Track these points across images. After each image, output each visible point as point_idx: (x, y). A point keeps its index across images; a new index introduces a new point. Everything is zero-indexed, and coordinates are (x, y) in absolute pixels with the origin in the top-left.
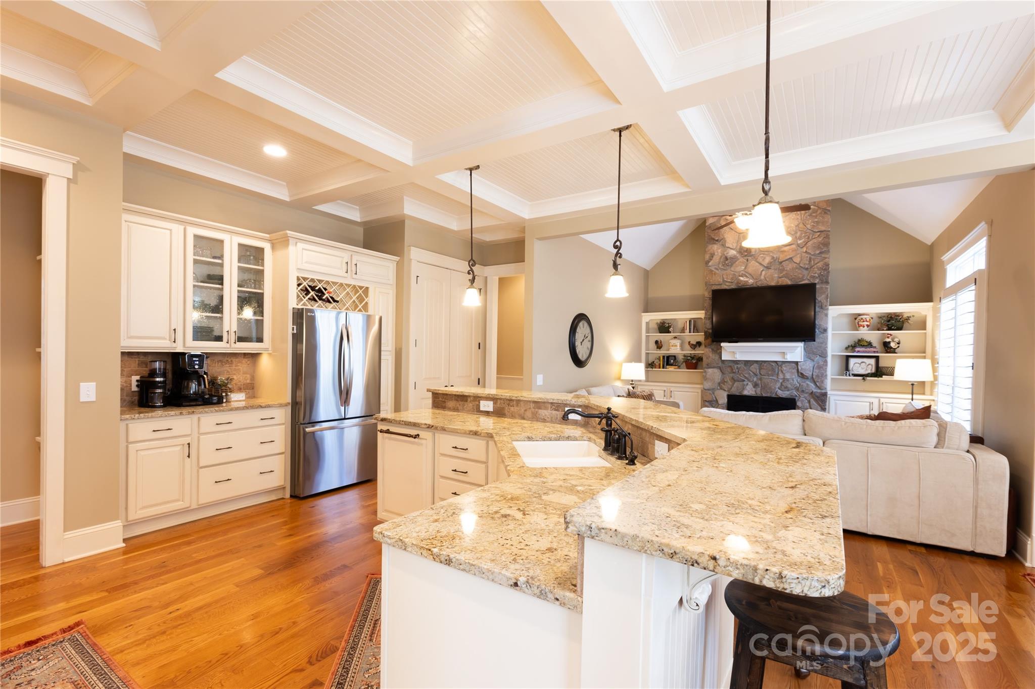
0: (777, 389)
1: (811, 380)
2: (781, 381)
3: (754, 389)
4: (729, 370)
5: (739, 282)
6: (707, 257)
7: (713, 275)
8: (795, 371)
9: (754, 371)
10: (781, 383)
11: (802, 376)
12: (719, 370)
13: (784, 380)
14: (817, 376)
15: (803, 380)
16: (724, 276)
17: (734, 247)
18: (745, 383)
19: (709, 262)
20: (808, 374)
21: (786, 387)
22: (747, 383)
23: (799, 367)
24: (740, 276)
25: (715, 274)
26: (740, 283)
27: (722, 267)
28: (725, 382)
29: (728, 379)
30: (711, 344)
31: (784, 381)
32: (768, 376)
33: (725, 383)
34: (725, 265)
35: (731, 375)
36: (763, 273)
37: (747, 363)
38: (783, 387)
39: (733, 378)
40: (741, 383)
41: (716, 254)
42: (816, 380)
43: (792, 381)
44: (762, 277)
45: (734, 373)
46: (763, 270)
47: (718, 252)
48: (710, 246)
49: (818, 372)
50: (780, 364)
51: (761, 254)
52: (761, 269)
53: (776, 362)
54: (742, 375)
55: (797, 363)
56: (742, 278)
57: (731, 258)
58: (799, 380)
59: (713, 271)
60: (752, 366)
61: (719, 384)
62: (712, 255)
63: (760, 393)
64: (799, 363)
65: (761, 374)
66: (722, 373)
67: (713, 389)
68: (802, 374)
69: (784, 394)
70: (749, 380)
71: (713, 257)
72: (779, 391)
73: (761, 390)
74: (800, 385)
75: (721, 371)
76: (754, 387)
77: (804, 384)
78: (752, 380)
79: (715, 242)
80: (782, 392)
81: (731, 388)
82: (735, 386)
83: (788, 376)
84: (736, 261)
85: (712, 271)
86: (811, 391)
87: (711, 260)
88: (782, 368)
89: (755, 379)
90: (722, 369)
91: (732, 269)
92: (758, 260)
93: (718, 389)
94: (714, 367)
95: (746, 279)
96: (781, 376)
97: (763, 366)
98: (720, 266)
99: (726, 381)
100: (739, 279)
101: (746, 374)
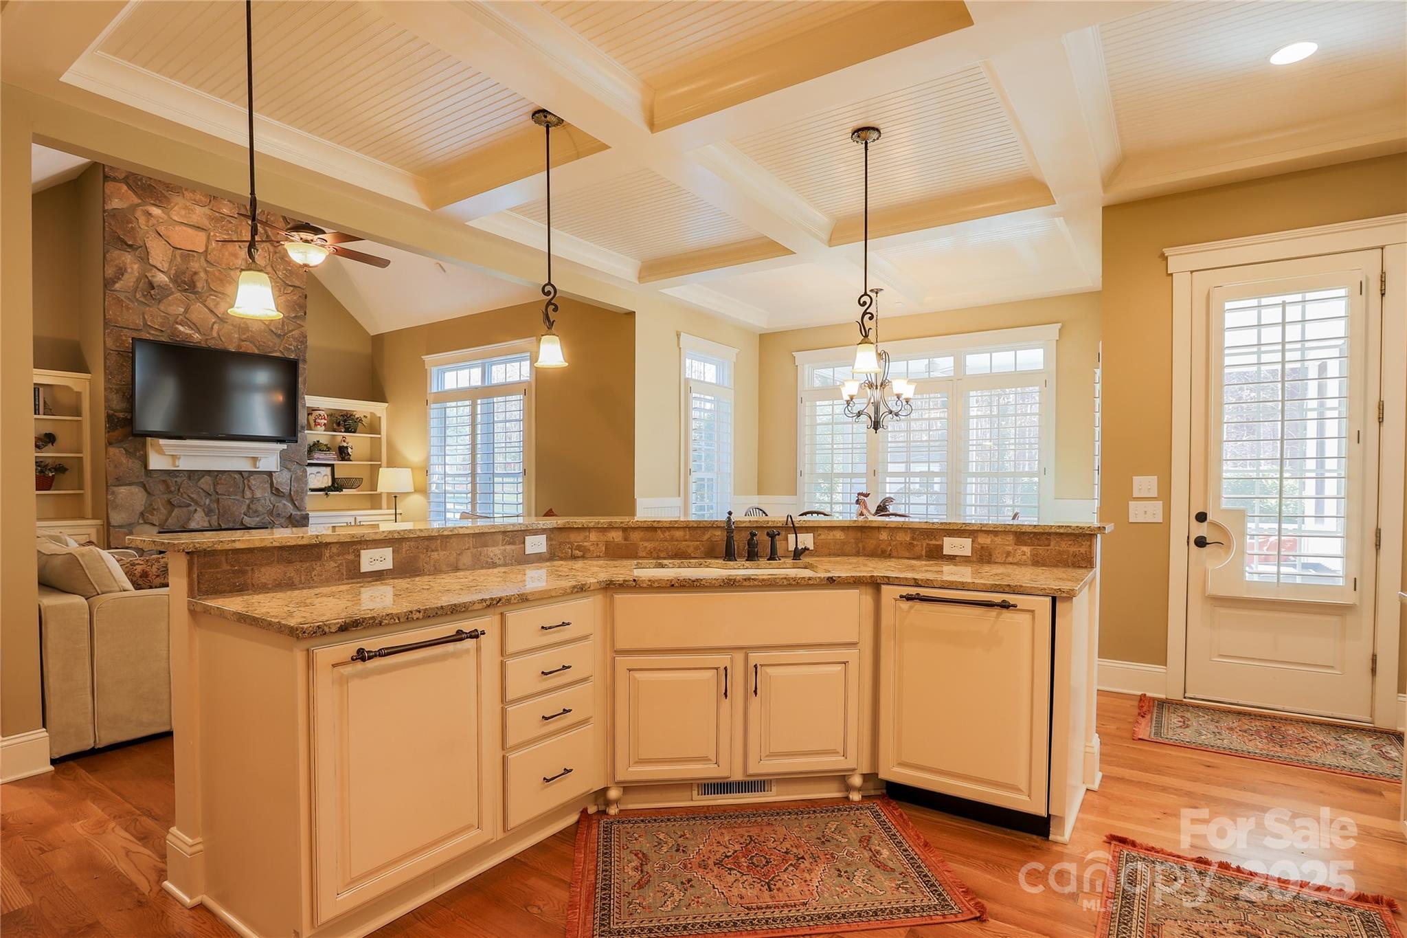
0: (242, 516)
1: (289, 498)
2: (248, 502)
3: (207, 519)
4: (162, 487)
5: (175, 332)
6: (110, 272)
7: (125, 311)
8: (267, 486)
9: (206, 487)
10: (249, 506)
11: (277, 492)
12: (142, 489)
13: (253, 499)
14: (297, 492)
15: (278, 499)
16: (146, 317)
17: (165, 270)
18: (192, 509)
19: (115, 283)
20: (285, 489)
21: (256, 511)
22: (194, 508)
23: (274, 480)
24: (177, 323)
25: (128, 308)
26: (178, 336)
27: (142, 299)
28: (154, 509)
29: (159, 504)
30: (121, 441)
31: (252, 502)
32: (228, 495)
33: (155, 513)
34: (149, 297)
35: (166, 497)
36: (216, 326)
37: (192, 474)
38: (251, 511)
39: (169, 502)
40: (185, 510)
41: (129, 270)
42: (294, 498)
43: (263, 501)
44: (215, 334)
45: (171, 492)
46: (214, 323)
47: (132, 268)
48: (117, 252)
49: (298, 487)
50: (246, 475)
51: (211, 295)
52: (213, 320)
53: (240, 473)
54: (185, 496)
55: (270, 474)
56: (181, 328)
57: (159, 286)
58: (272, 499)
59: (122, 301)
60: (202, 480)
61: (142, 514)
62: (121, 272)
63: (216, 524)
64: (274, 474)
65: (217, 493)
66: (148, 493)
67: (130, 525)
68: (277, 489)
69: (253, 521)
70: (197, 503)
71: (123, 275)
72: (245, 517)
73: (218, 518)
74: (274, 506)
75: (146, 490)
76: (207, 515)
77: (280, 505)
78: (202, 503)
79: (125, 246)
80: (249, 519)
81: (167, 520)
82: (173, 514)
83: (258, 494)
84: (169, 295)
85: (120, 301)
86: (289, 514)
87: (119, 279)
88: (249, 481)
89: (207, 502)
90: (147, 486)
91: (162, 307)
92: (207, 303)
93: (139, 524)
94: (130, 484)
95: (189, 331)
96: (248, 494)
97: (221, 479)
98: (138, 296)
99: (156, 507)
100: (176, 329)
101: (192, 493)
